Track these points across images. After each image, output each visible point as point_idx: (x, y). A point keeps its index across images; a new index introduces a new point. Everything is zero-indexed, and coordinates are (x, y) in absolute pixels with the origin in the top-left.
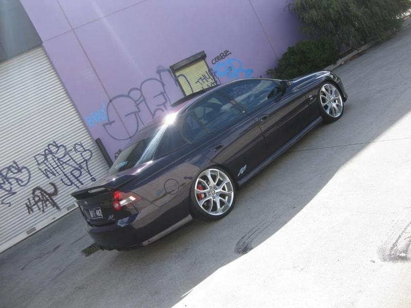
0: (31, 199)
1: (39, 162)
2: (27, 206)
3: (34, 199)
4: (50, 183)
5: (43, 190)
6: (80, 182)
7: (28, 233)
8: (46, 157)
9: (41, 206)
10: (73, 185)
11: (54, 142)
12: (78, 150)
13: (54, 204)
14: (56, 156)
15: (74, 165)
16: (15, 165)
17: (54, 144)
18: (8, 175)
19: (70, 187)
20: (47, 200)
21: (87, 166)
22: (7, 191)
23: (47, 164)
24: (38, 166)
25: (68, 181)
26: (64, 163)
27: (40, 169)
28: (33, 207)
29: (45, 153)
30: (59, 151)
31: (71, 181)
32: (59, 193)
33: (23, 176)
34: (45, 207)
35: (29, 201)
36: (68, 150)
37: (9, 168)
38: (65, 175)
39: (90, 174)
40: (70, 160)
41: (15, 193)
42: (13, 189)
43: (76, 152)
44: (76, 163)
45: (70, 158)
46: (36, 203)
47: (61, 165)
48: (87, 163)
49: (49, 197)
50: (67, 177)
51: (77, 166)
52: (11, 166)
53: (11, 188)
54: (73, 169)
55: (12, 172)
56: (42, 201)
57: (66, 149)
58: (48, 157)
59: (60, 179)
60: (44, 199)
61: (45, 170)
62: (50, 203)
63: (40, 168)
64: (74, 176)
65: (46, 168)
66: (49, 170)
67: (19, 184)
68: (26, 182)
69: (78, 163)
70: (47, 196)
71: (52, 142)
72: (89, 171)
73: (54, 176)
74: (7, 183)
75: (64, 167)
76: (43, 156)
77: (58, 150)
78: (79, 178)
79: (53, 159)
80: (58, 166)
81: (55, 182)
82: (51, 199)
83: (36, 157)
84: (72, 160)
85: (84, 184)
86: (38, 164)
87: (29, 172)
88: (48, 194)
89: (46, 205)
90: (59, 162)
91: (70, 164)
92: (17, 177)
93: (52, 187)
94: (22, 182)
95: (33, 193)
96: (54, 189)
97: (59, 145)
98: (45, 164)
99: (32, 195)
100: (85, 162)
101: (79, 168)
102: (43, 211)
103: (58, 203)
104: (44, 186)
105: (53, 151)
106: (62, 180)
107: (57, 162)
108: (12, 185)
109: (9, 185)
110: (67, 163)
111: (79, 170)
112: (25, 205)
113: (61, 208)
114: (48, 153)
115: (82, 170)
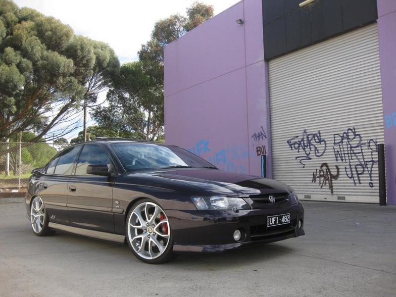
0: (318, 171)
1: (336, 142)
2: (314, 175)
3: (320, 172)
4: (336, 166)
5: (329, 169)
6: (359, 180)
7: (306, 197)
8: (342, 139)
9: (322, 182)
10: (352, 179)
11: (355, 129)
12: (371, 147)
13: (331, 187)
14: (350, 143)
15: (361, 160)
16: (318, 135)
17: (353, 131)
18: (312, 141)
19: (349, 179)
20: (328, 180)
21: (372, 167)
22: (307, 154)
23: (341, 147)
24: (333, 145)
25: (350, 173)
26: (354, 153)
27: (334, 149)
28: (317, 179)
29: (343, 136)
30: (354, 140)
31: (352, 174)
32: (339, 179)
33: (321, 147)
34: (324, 185)
35: (316, 172)
36: (362, 142)
37: (314, 135)
38: (350, 165)
39: (371, 177)
40: (360, 153)
41: (310, 159)
42: (310, 155)
43: (369, 149)
44: (364, 159)
45: (360, 151)
46: (320, 176)
47: (351, 154)
48: (373, 164)
49: (331, 178)
50: (351, 168)
51: (363, 163)
52: (316, 134)
53: (310, 153)
54: (359, 163)
55: (315, 140)
56: (325, 177)
57: (361, 140)
58: (344, 141)
59: (344, 167)
60: (326, 177)
61: (338, 151)
62: (329, 184)
63: (335, 147)
64: (357, 171)
65: (339, 150)
66: (340, 153)
67: (315, 153)
68: (321, 154)
69: (365, 160)
70: (329, 176)
71: (351, 128)
72: (371, 174)
73: (341, 161)
74: (308, 147)
75: (353, 158)
76: (340, 138)
77: (354, 138)
78: (360, 176)
79: (347, 145)
80: (348, 154)
81: (339, 167)
82: (331, 181)
83: (335, 136)
84: (361, 154)
85: (361, 185)
86: (335, 143)
87: (326, 147)
88: (331, 175)
89: (325, 184)
90: (351, 150)
91: (359, 157)
92: (316, 146)
93: (336, 170)
94: (318, 152)
95: (322, 167)
96: (336, 173)
97: (356, 133)
98: (340, 146)
99: (320, 168)
100: (371, 163)
101: (364, 166)
102: (321, 187)
103: (334, 187)
104: (331, 166)
105: (350, 137)
106: (346, 168)
107: (349, 149)
108: (311, 150)
109: (309, 149)
110: (356, 155)
111: (364, 168)
112: (312, 174)
113: (334, 193)
114: (345, 136)
115: (365, 169)
